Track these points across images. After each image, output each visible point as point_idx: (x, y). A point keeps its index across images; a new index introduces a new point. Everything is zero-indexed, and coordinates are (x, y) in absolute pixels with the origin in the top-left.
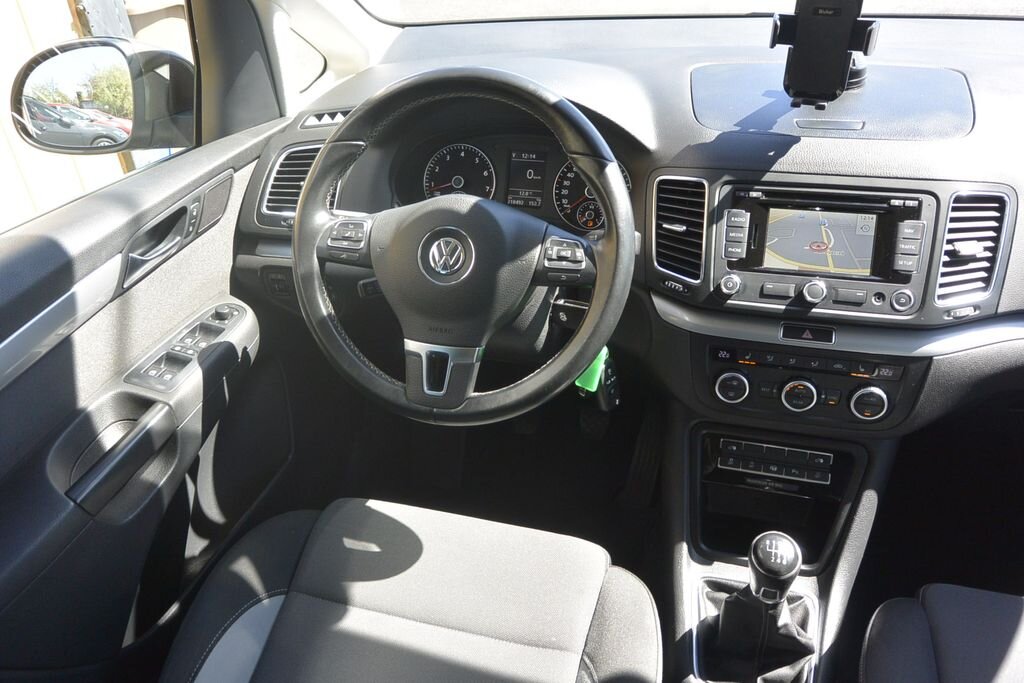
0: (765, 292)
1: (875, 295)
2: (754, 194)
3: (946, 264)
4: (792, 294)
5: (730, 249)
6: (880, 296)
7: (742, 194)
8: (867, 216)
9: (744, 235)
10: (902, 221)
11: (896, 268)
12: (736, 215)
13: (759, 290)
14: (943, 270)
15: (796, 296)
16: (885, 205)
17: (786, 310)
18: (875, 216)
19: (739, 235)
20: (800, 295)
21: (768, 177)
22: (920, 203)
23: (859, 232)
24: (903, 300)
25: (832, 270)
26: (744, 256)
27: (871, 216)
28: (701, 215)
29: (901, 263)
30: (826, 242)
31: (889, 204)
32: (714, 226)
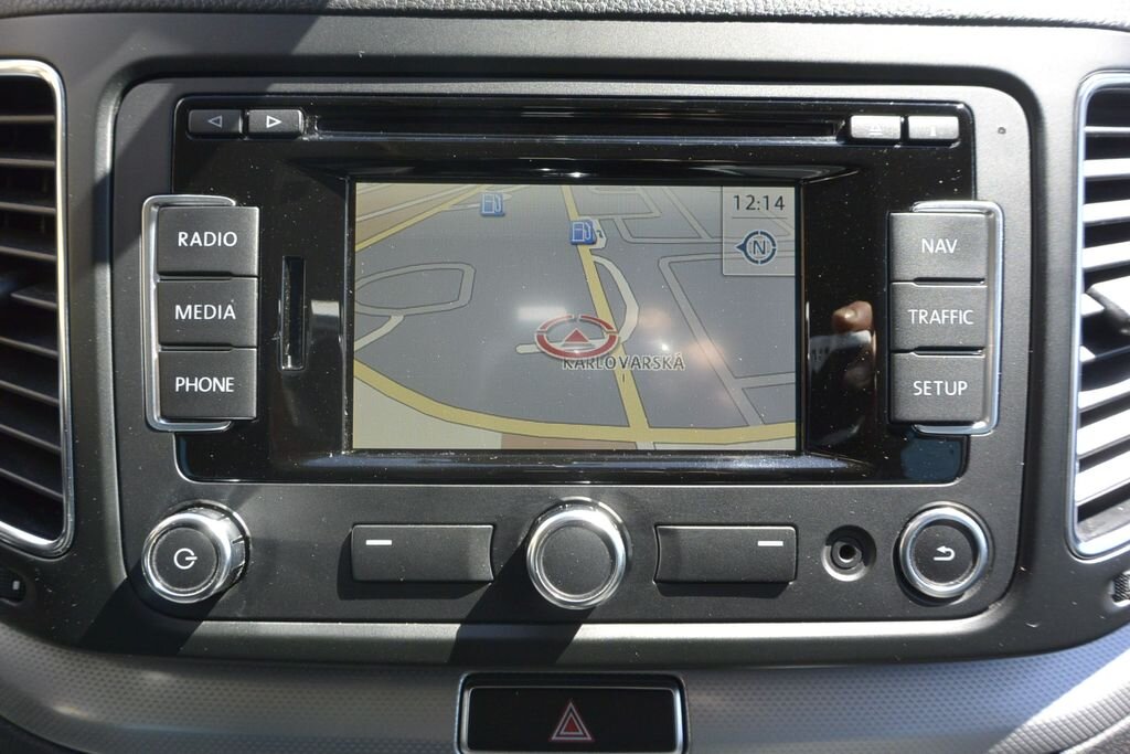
0: (359, 574)
1: (831, 540)
2: (271, 120)
3: (1093, 376)
4: (484, 570)
5: (182, 383)
6: (852, 541)
7: (216, 120)
8: (759, 192)
9: (240, 310)
10: (906, 205)
11: (906, 412)
12: (194, 222)
13: (334, 561)
14: (1087, 399)
15: (500, 577)
16: (831, 141)
17: (460, 643)
18: (788, 193)
19: (217, 312)
20: (513, 568)
21: (323, 38)
22: (967, 120)
23: (734, 265)
24: (946, 554)
25: (643, 436)
26: (253, 411)
27: (775, 192)
28: (43, 230)
29: (922, 389)
30: (604, 314)
31: (845, 134)
32: (104, 276)
